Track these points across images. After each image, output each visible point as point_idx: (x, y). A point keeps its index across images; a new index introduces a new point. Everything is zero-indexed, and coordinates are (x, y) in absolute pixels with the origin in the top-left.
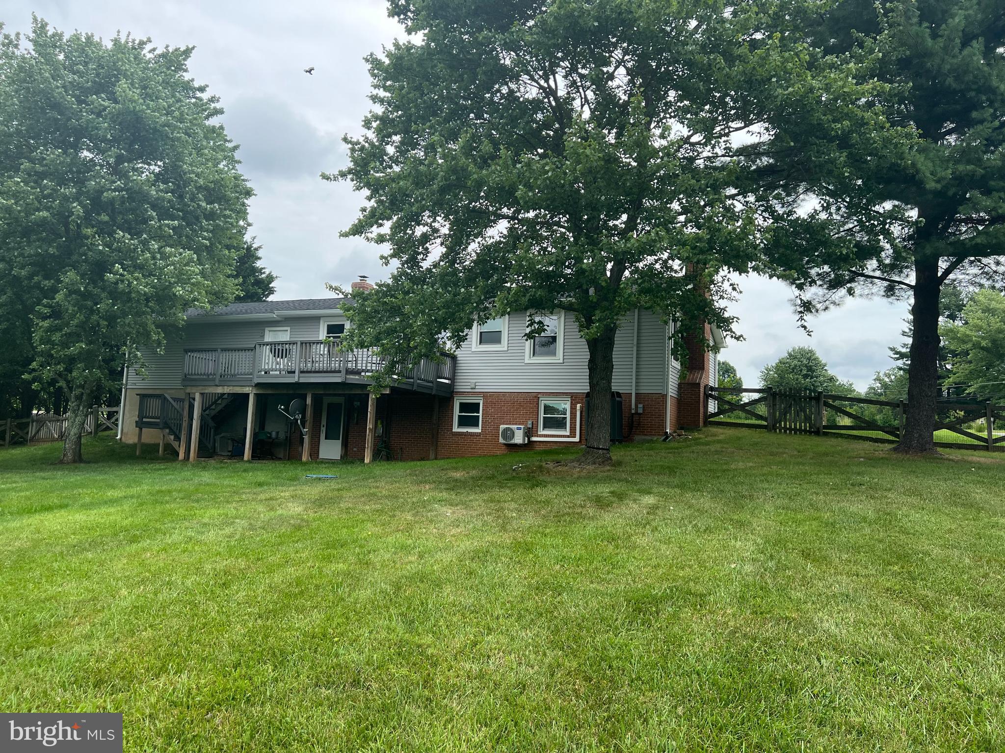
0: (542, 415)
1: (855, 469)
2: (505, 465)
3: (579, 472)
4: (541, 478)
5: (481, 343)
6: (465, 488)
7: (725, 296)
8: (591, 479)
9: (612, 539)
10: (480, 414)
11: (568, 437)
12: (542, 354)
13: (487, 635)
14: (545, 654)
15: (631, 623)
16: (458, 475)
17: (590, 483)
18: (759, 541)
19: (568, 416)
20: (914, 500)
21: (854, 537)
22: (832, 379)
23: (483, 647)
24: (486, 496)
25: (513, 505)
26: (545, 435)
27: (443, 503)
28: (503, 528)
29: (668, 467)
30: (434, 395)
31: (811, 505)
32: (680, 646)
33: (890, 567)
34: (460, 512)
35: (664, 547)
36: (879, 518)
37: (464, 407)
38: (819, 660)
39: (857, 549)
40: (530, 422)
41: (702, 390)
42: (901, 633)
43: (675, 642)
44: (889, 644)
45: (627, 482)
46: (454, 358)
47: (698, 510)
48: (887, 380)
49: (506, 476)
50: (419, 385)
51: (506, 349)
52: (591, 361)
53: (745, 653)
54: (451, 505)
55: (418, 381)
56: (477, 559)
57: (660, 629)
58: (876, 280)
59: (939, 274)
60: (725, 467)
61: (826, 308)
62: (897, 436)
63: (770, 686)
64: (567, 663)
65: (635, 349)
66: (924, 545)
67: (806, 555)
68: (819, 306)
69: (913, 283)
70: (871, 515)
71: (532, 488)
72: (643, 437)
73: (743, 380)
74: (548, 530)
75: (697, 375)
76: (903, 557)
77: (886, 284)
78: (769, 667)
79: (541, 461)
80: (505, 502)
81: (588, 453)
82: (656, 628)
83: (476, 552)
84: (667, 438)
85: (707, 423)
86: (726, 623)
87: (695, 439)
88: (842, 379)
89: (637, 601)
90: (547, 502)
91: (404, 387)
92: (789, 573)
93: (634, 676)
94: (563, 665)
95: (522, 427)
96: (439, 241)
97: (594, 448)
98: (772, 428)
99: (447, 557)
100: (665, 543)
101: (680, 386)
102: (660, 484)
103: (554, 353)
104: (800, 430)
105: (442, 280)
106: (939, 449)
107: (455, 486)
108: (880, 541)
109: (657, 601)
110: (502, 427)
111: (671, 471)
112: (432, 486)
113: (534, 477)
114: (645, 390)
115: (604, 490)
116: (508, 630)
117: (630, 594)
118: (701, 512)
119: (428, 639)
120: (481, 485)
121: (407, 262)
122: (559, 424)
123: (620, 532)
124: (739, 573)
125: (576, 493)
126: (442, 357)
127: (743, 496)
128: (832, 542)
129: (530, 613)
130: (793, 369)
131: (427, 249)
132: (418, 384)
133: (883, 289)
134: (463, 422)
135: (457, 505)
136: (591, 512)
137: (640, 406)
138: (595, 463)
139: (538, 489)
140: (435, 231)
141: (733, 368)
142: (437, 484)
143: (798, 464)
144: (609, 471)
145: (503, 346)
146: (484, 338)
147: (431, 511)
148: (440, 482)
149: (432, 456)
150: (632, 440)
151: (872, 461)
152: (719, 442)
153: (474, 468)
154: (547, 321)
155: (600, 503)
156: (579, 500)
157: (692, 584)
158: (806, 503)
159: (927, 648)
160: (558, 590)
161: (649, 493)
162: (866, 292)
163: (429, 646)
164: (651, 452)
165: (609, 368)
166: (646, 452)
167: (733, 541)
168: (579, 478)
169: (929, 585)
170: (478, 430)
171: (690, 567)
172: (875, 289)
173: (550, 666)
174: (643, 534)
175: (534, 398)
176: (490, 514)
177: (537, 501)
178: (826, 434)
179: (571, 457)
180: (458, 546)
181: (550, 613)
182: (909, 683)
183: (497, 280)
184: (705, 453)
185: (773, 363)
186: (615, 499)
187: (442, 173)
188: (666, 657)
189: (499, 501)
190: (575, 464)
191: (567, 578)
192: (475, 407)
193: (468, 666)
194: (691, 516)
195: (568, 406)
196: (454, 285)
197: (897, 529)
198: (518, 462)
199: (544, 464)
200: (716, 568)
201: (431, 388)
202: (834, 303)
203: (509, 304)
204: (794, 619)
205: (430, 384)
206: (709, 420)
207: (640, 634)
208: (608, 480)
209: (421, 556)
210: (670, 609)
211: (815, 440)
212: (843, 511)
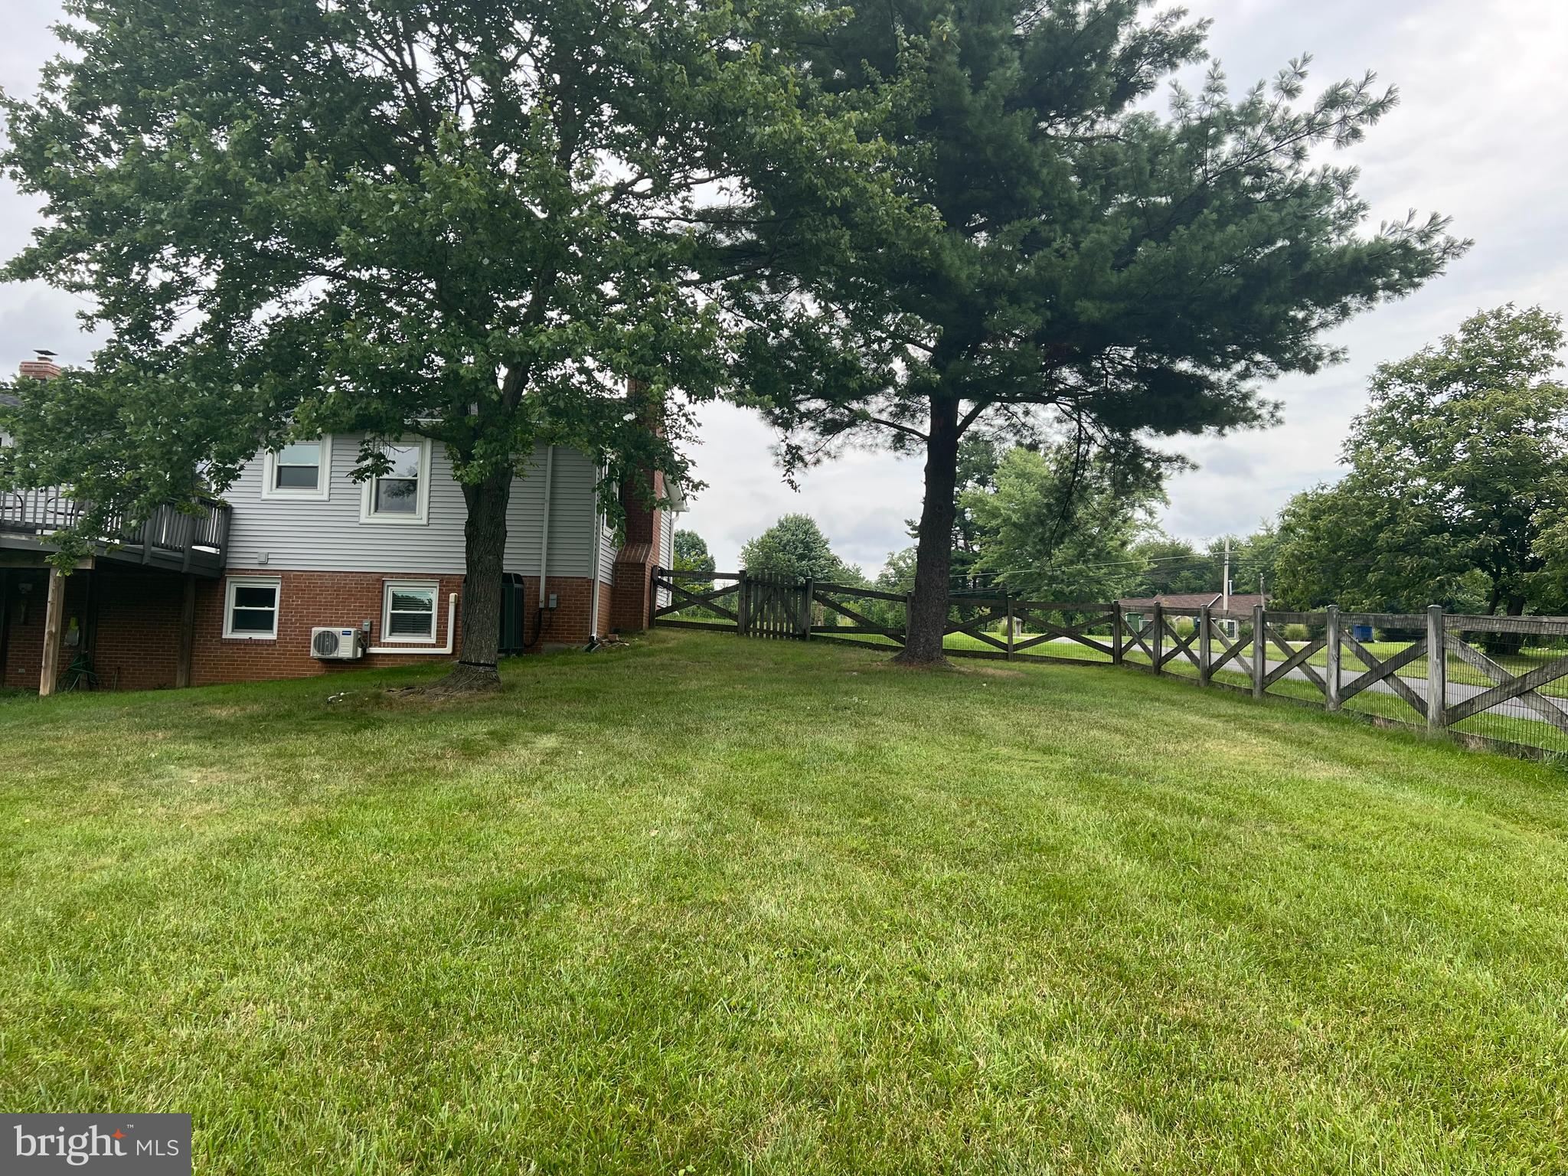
0: (388, 610)
1: (844, 687)
2: (314, 694)
3: (443, 703)
4: (377, 714)
5: (279, 485)
6: (233, 735)
7: (683, 435)
8: (462, 713)
9: (477, 806)
10: (276, 608)
11: (433, 646)
12: (391, 509)
13: (231, 977)
14: (329, 998)
15: (481, 933)
16: (222, 713)
17: (459, 720)
18: (697, 794)
19: (434, 612)
20: (907, 728)
21: (824, 782)
22: (834, 561)
23: (219, 1000)
24: (268, 749)
25: (319, 761)
26: (393, 643)
27: (187, 762)
28: (294, 800)
29: (588, 691)
30: (187, 575)
31: (777, 738)
32: (552, 961)
33: (861, 820)
34: (217, 776)
35: (556, 813)
36: (860, 754)
37: (244, 596)
38: (746, 957)
39: (824, 798)
40: (367, 623)
41: (648, 573)
42: (856, 909)
43: (547, 954)
44: (839, 925)
45: (519, 714)
46: (227, 510)
47: (620, 753)
48: (901, 563)
49: (314, 713)
50: (154, 556)
51: (325, 497)
52: (469, 524)
53: (646, 960)
54: (203, 765)
55: (154, 549)
56: (233, 853)
57: (527, 938)
58: (883, 426)
59: (959, 423)
60: (670, 688)
61: (818, 461)
62: (902, 641)
63: (672, 1003)
64: (364, 1008)
65: (547, 506)
66: (908, 788)
67: (757, 811)
68: (807, 458)
69: (927, 433)
70: (851, 749)
71: (356, 731)
72: (557, 645)
73: (716, 560)
74: (372, 799)
75: (641, 551)
76: (878, 806)
77: (894, 431)
78: (675, 976)
79: (380, 686)
80: (305, 756)
81: (461, 671)
82: (520, 936)
83: (234, 842)
84: (593, 645)
85: (653, 623)
86: (627, 919)
87: (633, 648)
88: (847, 562)
89: (499, 899)
90: (380, 753)
91: (124, 557)
92: (729, 837)
93: (473, 1014)
94: (358, 1011)
95: (352, 630)
96: (195, 300)
97: (471, 664)
98: (744, 629)
99: (174, 855)
100: (560, 807)
101: (617, 567)
102: (570, 716)
103: (412, 509)
104: (781, 633)
105: (196, 369)
106: (950, 659)
107: (214, 732)
108: (855, 785)
109: (528, 896)
110: (316, 630)
111: (590, 695)
112: (170, 734)
113: (363, 713)
114: (560, 571)
115: (478, 730)
116: (269, 966)
117: (489, 890)
118: (623, 756)
119: (117, 996)
120: (265, 729)
121: (128, 331)
122: (420, 625)
123: (491, 794)
124: (660, 842)
125: (432, 736)
126: (201, 507)
127: (687, 730)
128: (794, 789)
129: (315, 935)
130: (784, 547)
131: (170, 312)
132: (153, 553)
133: (890, 439)
134: (243, 621)
135: (212, 765)
136: (451, 766)
137: (553, 596)
138: (471, 688)
139: (368, 733)
140: (188, 282)
141: (702, 542)
142: (181, 729)
143: (771, 681)
144: (493, 698)
145: (322, 492)
146: (286, 477)
147: (157, 777)
148: (187, 727)
149: (180, 680)
150: (538, 651)
151: (868, 675)
152: (668, 650)
153: (256, 701)
154: (390, 453)
155: (470, 751)
156: (435, 746)
157: (588, 865)
158: (772, 736)
159: (886, 926)
160: (369, 894)
161: (550, 731)
162: (869, 441)
163: (113, 1008)
164: (566, 669)
165: (499, 536)
166: (557, 668)
167: (660, 797)
168: (442, 711)
169: (904, 841)
170: (272, 636)
171: (591, 839)
172: (880, 438)
173: (335, 1015)
174: (529, 795)
175: (376, 583)
176: (273, 777)
177: (361, 752)
178: (814, 639)
179: (432, 679)
180: (202, 834)
181: (351, 930)
182: (854, 975)
183: (303, 377)
184: (646, 668)
185: (758, 535)
186: (495, 743)
187: (196, 181)
188: (528, 979)
189: (293, 756)
190: (439, 690)
191: (390, 872)
192: (267, 596)
193: (184, 1033)
194: (608, 762)
195: (434, 596)
196: (220, 378)
197: (879, 767)
198: (338, 691)
199: (384, 692)
200: (628, 838)
201: (180, 562)
202: (828, 454)
203: (321, 420)
204: (723, 904)
205: (179, 555)
206: (657, 618)
207: (493, 948)
208: (488, 713)
209: (125, 856)
210: (547, 906)
211: (799, 647)
212: (816, 747)
